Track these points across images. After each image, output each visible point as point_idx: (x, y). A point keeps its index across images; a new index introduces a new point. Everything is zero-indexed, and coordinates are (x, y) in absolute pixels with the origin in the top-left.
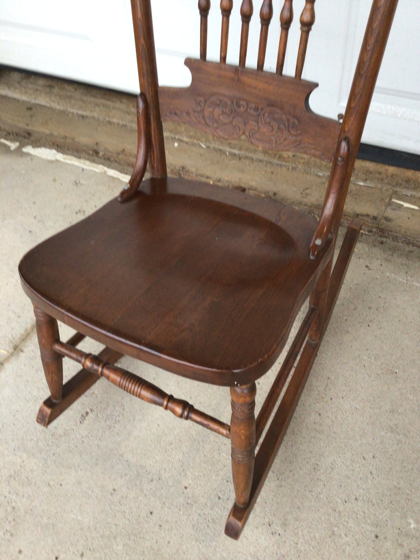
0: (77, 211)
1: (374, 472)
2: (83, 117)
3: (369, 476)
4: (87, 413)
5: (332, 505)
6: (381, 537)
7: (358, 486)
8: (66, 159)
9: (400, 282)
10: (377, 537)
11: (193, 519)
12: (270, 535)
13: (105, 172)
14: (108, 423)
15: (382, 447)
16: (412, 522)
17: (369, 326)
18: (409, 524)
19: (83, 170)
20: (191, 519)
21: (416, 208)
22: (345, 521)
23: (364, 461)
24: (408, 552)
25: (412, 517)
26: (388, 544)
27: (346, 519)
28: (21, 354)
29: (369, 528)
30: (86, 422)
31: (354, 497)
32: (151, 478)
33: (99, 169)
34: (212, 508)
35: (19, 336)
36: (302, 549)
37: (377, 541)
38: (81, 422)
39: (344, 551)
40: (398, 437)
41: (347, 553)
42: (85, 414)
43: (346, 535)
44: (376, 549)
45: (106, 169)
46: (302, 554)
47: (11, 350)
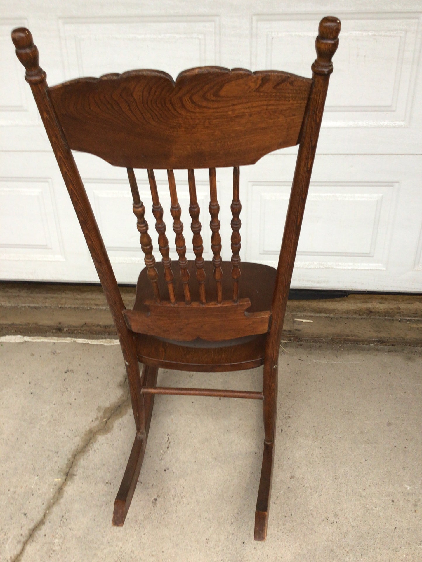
0: (66, 371)
1: (371, 468)
2: (35, 308)
3: (369, 471)
4: (156, 500)
5: (357, 494)
6: (396, 500)
7: (366, 479)
8: (34, 339)
9: (324, 363)
10: (393, 501)
11: (275, 536)
12: (331, 525)
13: (75, 342)
14: (176, 500)
15: (367, 453)
16: (407, 486)
17: (320, 391)
18: (406, 488)
19: (54, 343)
20: (274, 536)
21: (311, 321)
22: (370, 500)
23: (362, 464)
24: (414, 502)
25: (405, 484)
26: (401, 503)
27: (370, 498)
28: (75, 477)
29: (386, 498)
30: (158, 505)
31: (368, 486)
32: (230, 523)
33: (68, 340)
34: (284, 524)
35: (65, 466)
36: (355, 524)
37: (394, 503)
38: (154, 507)
39: (379, 516)
40: (373, 445)
41: (382, 517)
42: (154, 501)
43: (375, 507)
44: (396, 508)
45: (74, 339)
46: (357, 527)
47: (64, 477)
